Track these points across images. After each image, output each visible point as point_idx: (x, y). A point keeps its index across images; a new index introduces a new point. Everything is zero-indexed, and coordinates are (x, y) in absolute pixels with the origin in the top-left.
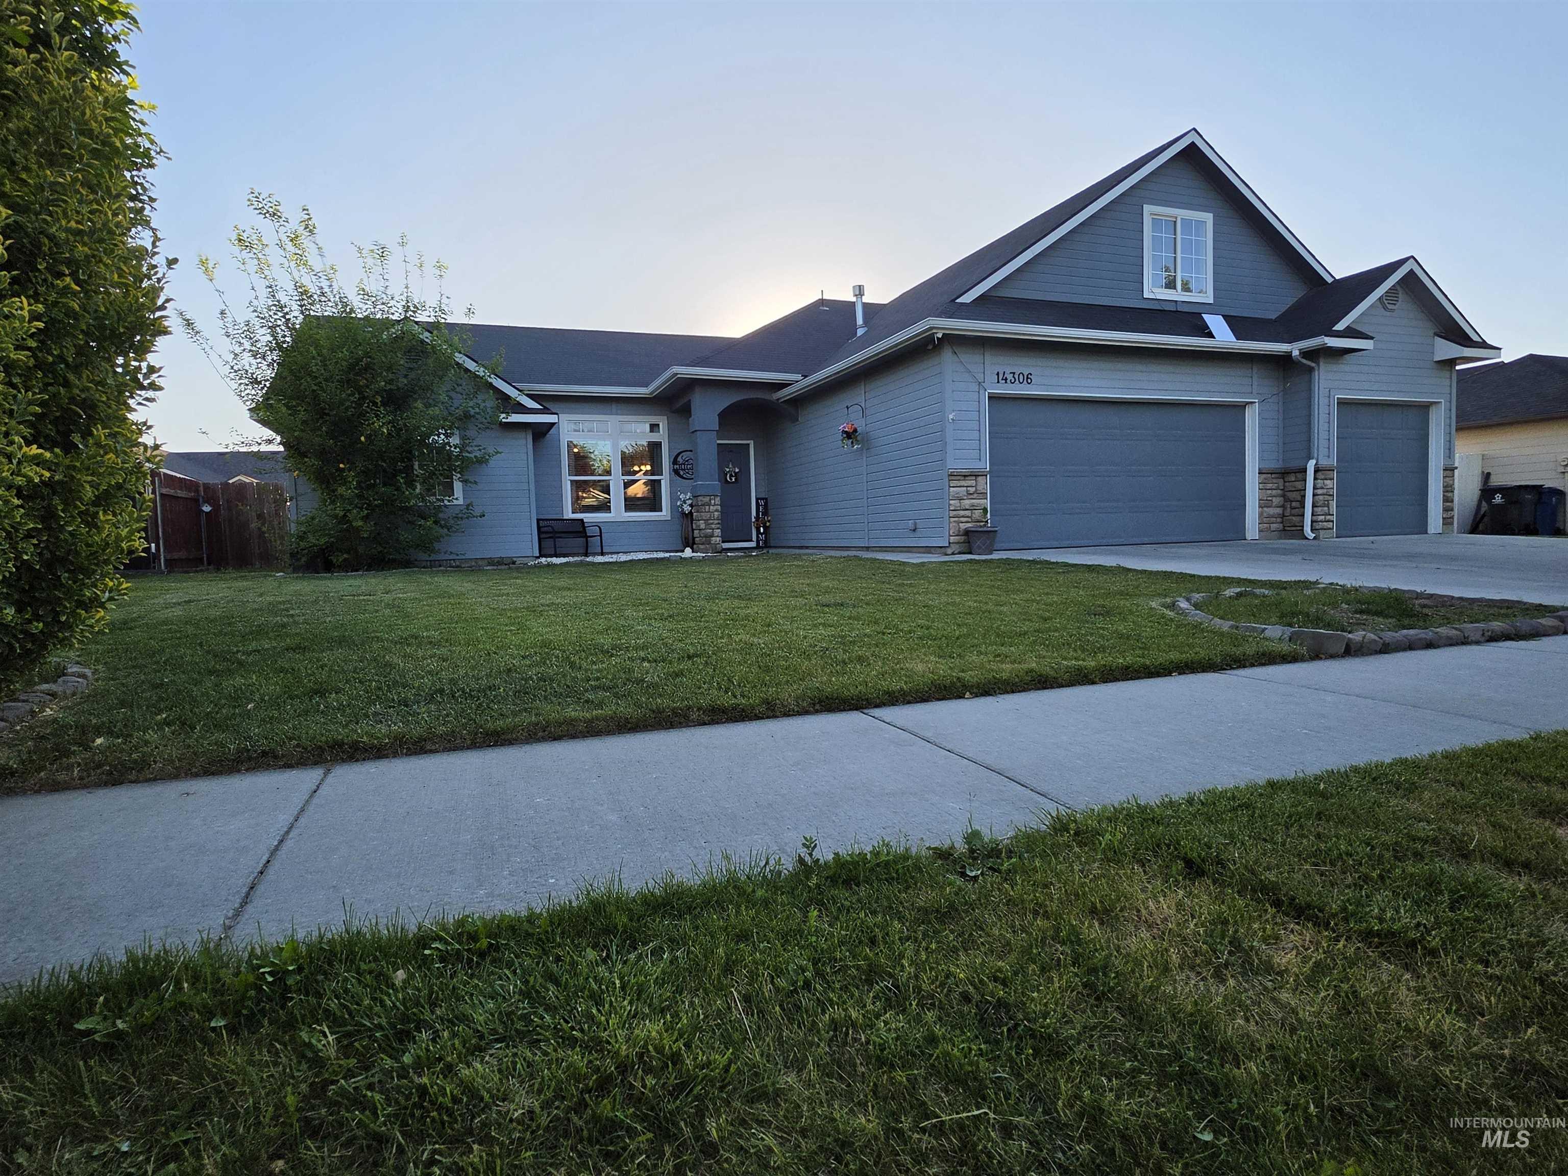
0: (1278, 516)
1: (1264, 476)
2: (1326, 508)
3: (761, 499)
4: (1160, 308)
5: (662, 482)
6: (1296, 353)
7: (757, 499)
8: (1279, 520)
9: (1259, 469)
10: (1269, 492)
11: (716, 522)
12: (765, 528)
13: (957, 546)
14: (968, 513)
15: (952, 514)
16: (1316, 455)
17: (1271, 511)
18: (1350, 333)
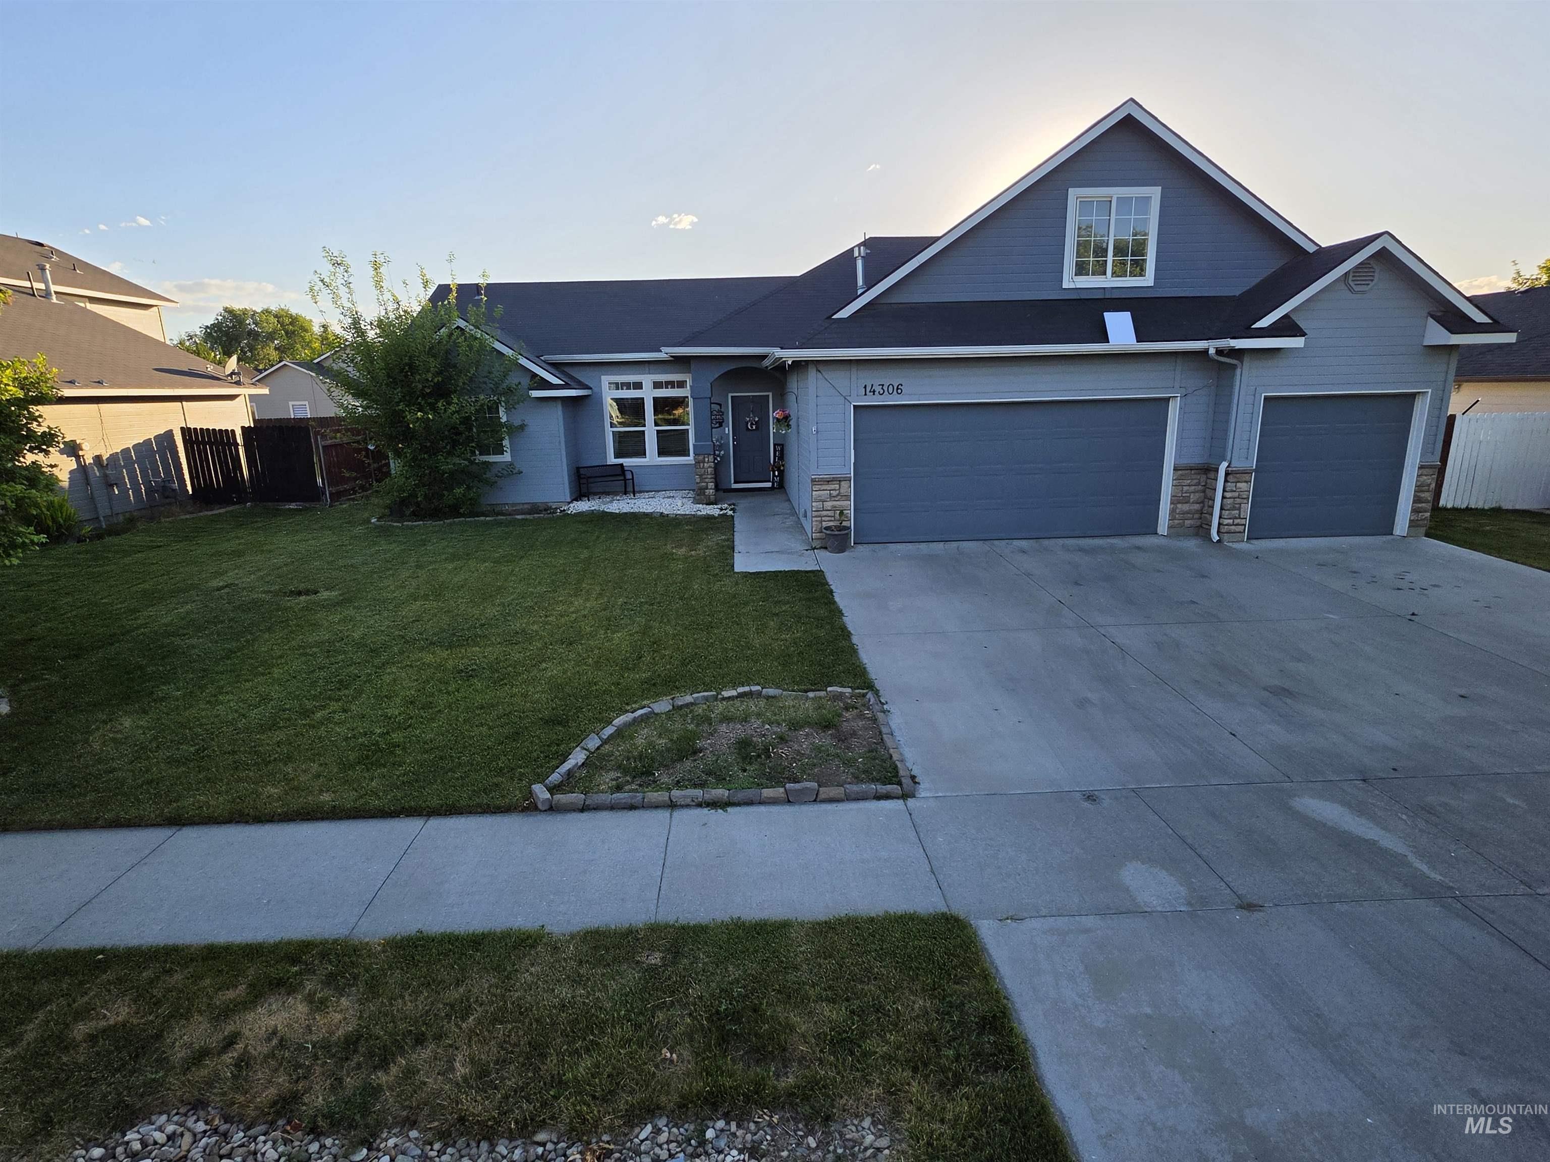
0: (1197, 512)
1: (1180, 472)
2: (1237, 512)
3: (778, 445)
4: (1078, 298)
5: (690, 431)
6: (1212, 351)
7: (775, 445)
8: (1196, 516)
9: (1174, 467)
10: (1185, 488)
11: (709, 476)
12: (779, 470)
13: (818, 542)
14: (829, 513)
15: (815, 514)
16: (1229, 458)
17: (1186, 507)
18: (1273, 331)
